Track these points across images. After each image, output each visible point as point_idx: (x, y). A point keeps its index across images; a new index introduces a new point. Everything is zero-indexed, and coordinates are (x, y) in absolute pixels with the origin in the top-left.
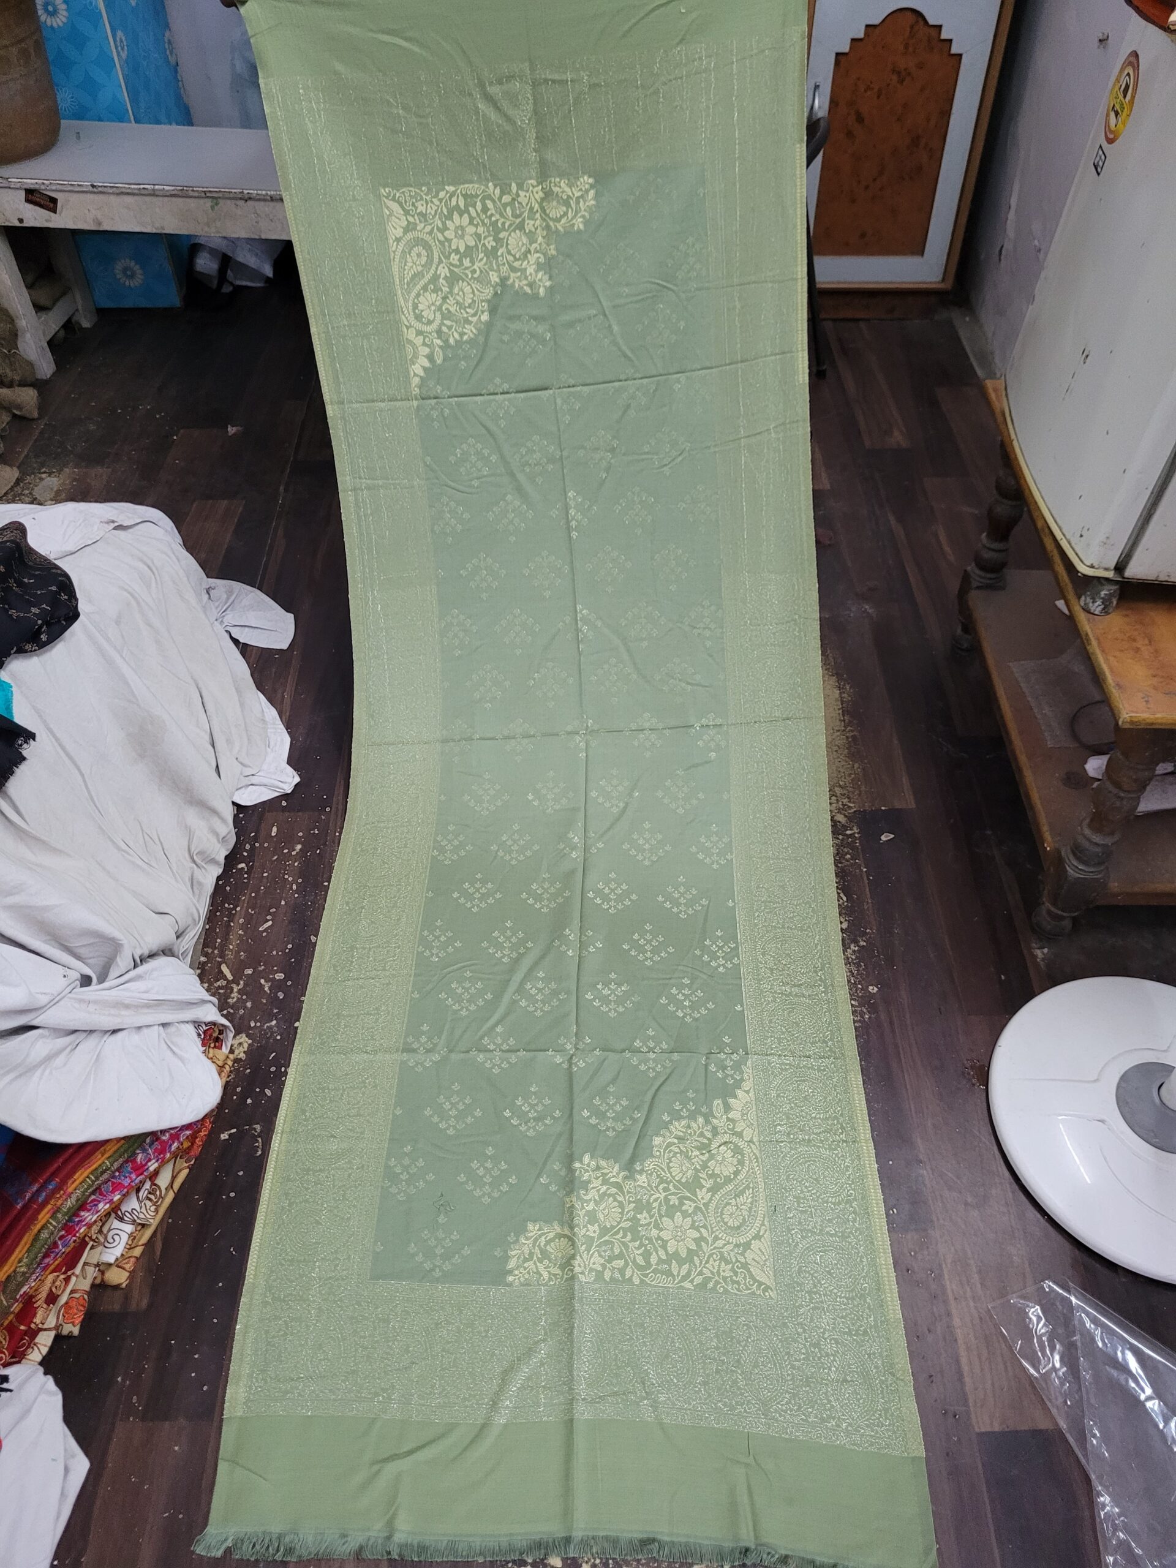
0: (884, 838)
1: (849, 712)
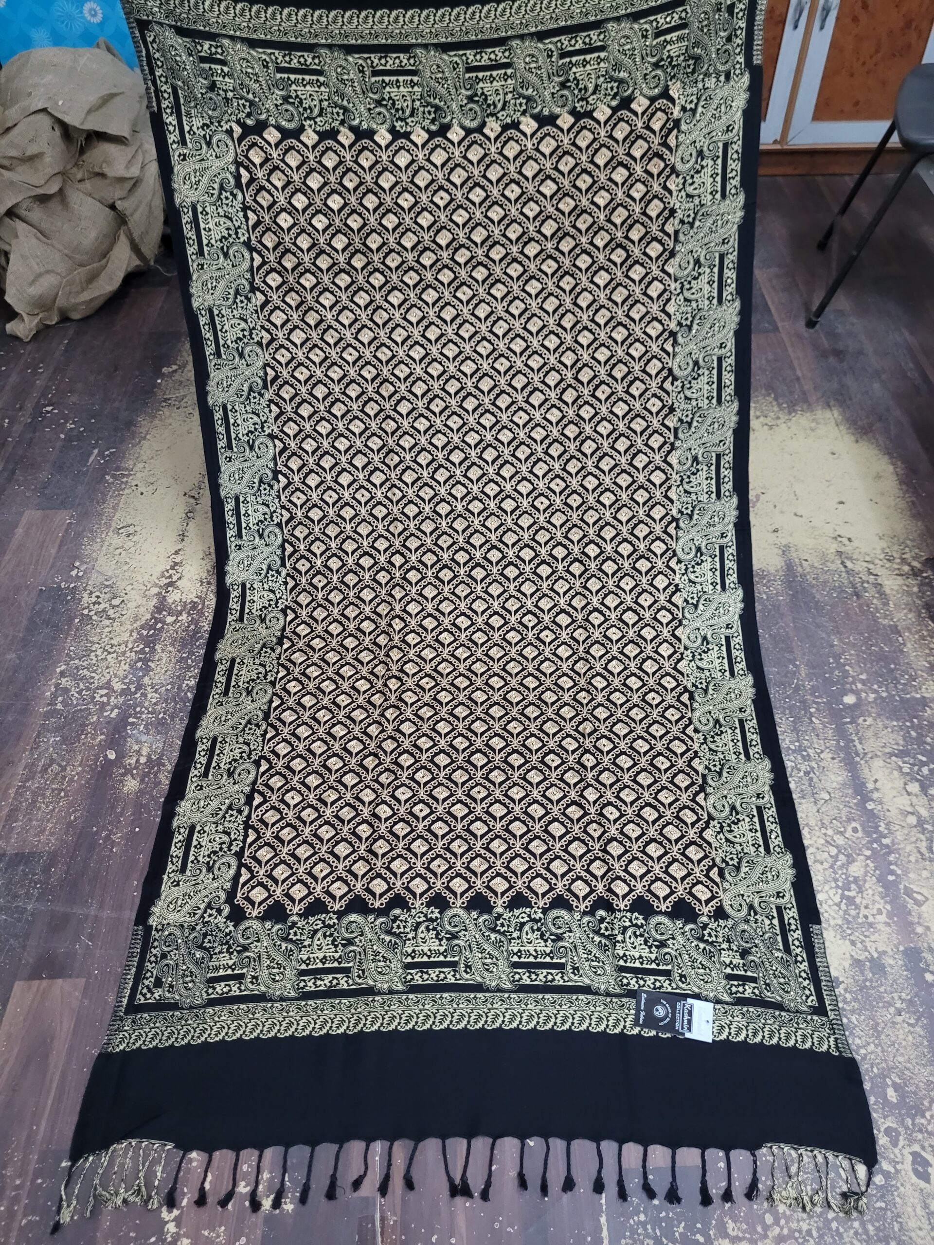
1: (905, 483)
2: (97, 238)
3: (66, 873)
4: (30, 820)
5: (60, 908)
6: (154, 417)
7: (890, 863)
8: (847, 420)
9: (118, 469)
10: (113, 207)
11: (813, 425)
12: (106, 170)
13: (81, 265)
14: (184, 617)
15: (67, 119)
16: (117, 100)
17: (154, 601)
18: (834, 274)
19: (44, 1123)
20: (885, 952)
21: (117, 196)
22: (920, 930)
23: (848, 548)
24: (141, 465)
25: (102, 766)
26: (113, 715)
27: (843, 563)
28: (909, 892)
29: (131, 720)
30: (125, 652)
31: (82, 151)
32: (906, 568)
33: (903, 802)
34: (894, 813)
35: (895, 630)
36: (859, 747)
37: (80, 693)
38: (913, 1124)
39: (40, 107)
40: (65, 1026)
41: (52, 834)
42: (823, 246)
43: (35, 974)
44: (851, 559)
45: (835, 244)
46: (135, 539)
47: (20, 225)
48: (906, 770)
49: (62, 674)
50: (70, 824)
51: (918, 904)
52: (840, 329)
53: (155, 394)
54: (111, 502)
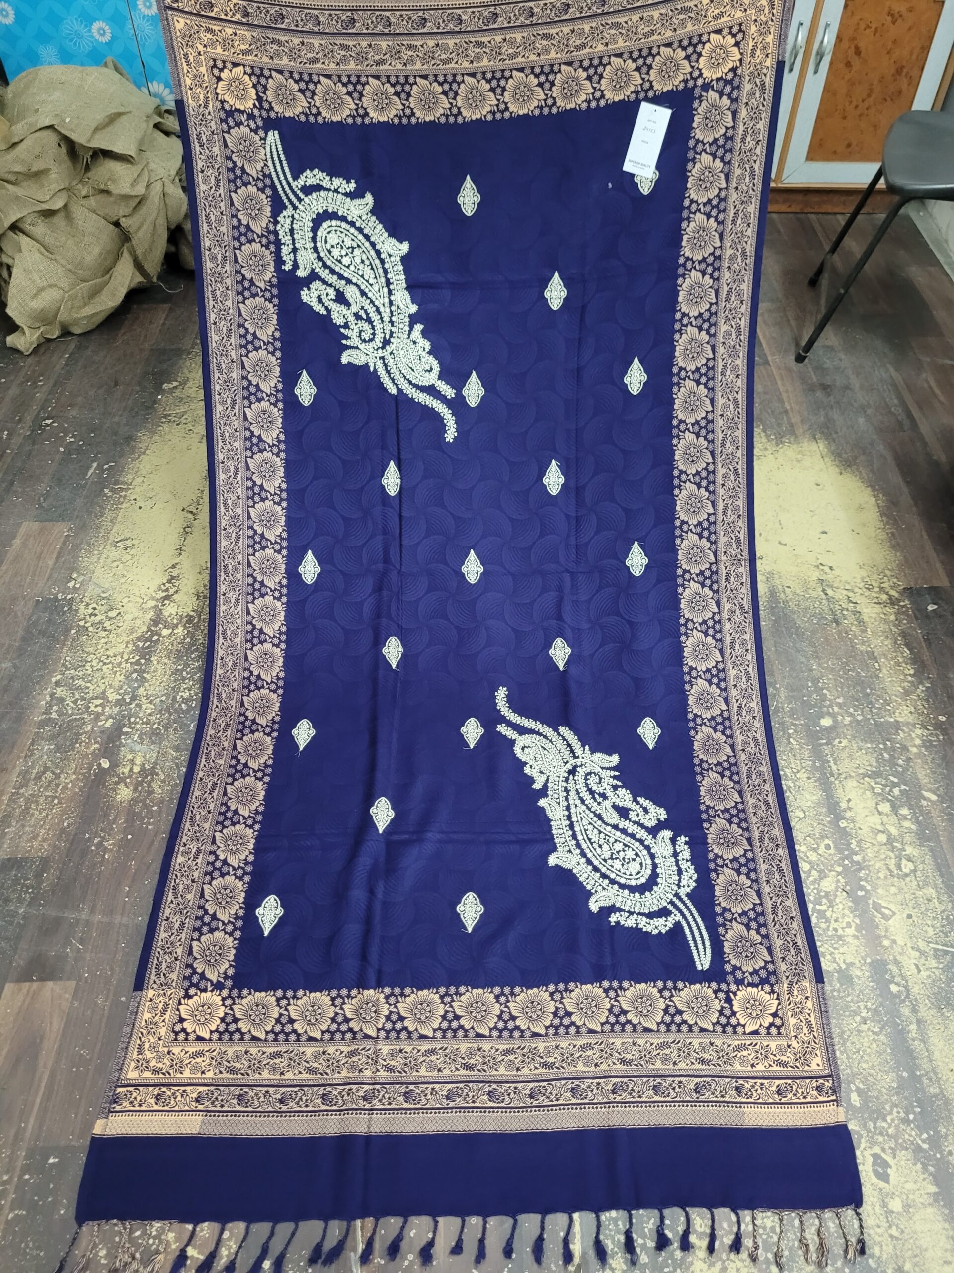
0: (931, 608)
1: (886, 515)
2: (101, 254)
3: (58, 878)
4: (23, 826)
5: (52, 913)
6: (154, 432)
7: (861, 879)
8: (833, 453)
9: (117, 483)
10: (117, 224)
11: (800, 456)
12: (111, 188)
13: (84, 281)
14: (180, 629)
15: (73, 136)
16: (125, 118)
17: (151, 614)
18: (823, 311)
19: (32, 1120)
20: (852, 964)
21: (121, 213)
22: (886, 943)
23: (830, 576)
24: (140, 480)
25: (96, 775)
26: (108, 725)
27: (824, 590)
28: (877, 907)
29: (125, 730)
30: (120, 664)
31: (88, 168)
32: (884, 597)
33: (875, 821)
34: (865, 833)
35: (872, 656)
36: (834, 767)
37: (75, 702)
38: (875, 1127)
39: (47, 123)
40: (54, 1027)
41: (44, 840)
42: (814, 283)
43: (25, 976)
44: (832, 587)
45: (825, 281)
46: (133, 552)
47: (24, 240)
48: (878, 790)
49: (57, 684)
50: (63, 831)
51: (886, 918)
52: (828, 364)
53: (154, 409)
54: (109, 515)
